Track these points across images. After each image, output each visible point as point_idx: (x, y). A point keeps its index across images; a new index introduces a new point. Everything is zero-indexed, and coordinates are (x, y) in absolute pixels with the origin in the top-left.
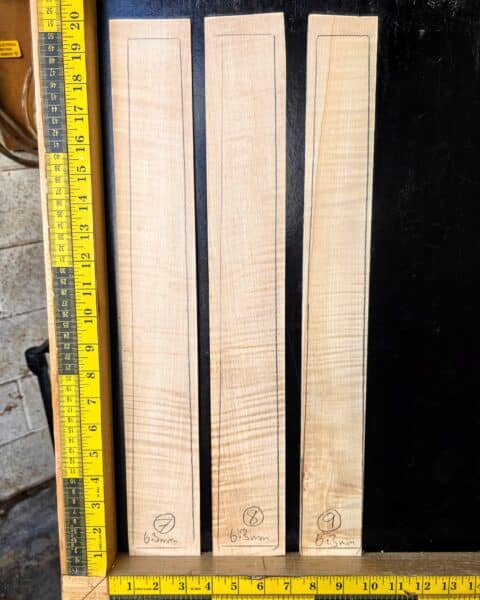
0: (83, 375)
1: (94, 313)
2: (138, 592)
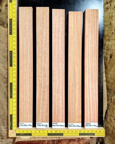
0: (13, 98)
1: (15, 89)
2: (21, 133)
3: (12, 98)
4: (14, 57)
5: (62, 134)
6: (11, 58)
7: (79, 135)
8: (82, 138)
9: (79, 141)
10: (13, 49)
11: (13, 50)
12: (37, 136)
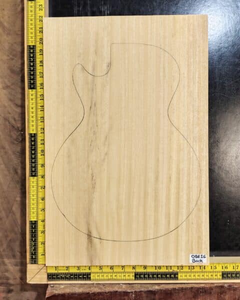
5: (174, 276)
7: (221, 277)
8: (229, 286)
9: (221, 294)
12: (104, 280)
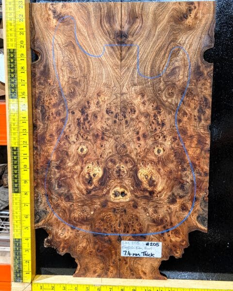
3: (18, 192)
4: (22, 68)
6: (12, 71)
10: (19, 43)
11: (19, 46)
